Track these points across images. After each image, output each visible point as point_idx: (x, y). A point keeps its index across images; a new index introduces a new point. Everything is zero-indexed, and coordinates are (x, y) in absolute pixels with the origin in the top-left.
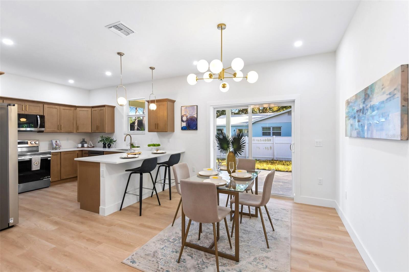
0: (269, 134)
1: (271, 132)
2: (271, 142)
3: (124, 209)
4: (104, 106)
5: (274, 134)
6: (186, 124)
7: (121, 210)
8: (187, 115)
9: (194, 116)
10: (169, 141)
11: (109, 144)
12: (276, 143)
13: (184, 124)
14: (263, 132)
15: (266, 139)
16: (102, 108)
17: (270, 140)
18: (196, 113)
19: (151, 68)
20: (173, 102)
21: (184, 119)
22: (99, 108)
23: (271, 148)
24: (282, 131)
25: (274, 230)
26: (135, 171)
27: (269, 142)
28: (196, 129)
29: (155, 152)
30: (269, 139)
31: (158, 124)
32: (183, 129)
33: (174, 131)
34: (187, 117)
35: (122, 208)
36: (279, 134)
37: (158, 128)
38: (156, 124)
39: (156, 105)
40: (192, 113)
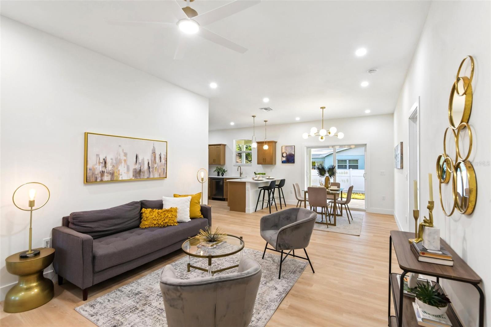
0: (345, 167)
1: (348, 164)
2: (348, 175)
3: (257, 211)
4: (220, 145)
5: (350, 167)
6: (286, 159)
7: (256, 211)
8: (287, 152)
9: (292, 153)
10: (271, 171)
11: (223, 173)
12: (352, 176)
13: (284, 159)
14: (338, 165)
15: (343, 172)
16: (219, 146)
17: (347, 173)
18: (294, 151)
19: (265, 121)
20: (276, 142)
21: (285, 155)
22: (216, 146)
23: (347, 180)
24: (359, 164)
25: (352, 220)
26: (265, 188)
27: (346, 175)
28: (294, 162)
29: (268, 178)
30: (345, 172)
31: (265, 159)
32: (283, 162)
33: (276, 164)
34: (286, 153)
35: (257, 210)
36: (356, 167)
37: (265, 162)
38: (264, 159)
39: (268, 145)
40: (291, 151)
